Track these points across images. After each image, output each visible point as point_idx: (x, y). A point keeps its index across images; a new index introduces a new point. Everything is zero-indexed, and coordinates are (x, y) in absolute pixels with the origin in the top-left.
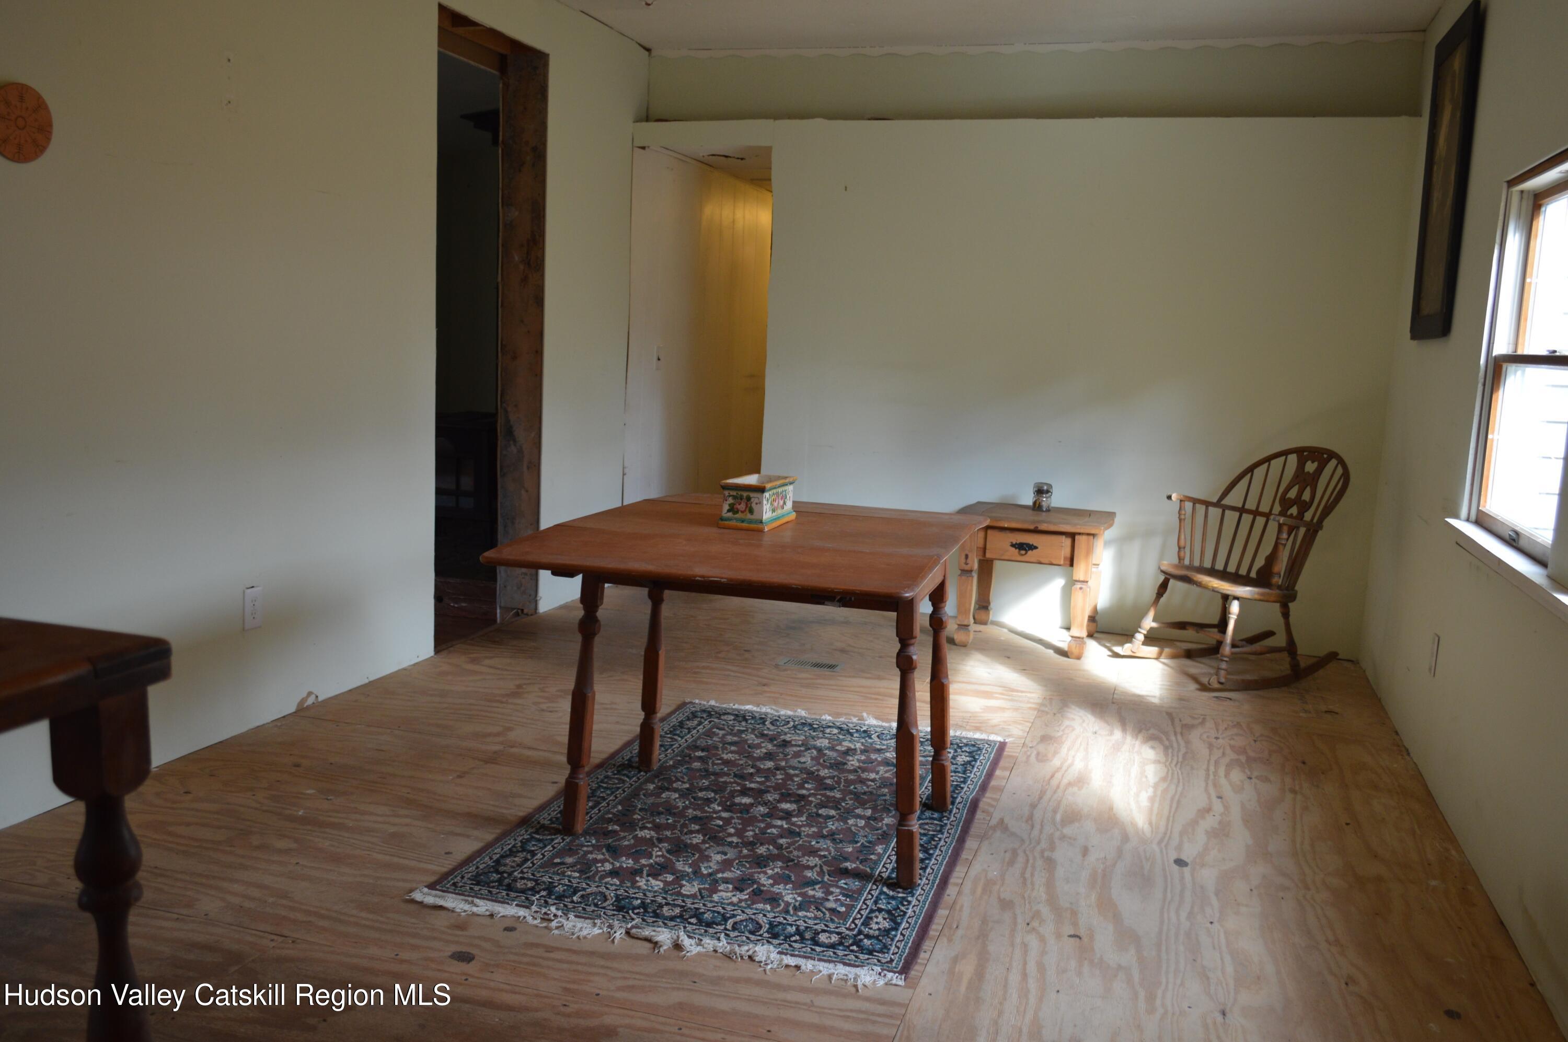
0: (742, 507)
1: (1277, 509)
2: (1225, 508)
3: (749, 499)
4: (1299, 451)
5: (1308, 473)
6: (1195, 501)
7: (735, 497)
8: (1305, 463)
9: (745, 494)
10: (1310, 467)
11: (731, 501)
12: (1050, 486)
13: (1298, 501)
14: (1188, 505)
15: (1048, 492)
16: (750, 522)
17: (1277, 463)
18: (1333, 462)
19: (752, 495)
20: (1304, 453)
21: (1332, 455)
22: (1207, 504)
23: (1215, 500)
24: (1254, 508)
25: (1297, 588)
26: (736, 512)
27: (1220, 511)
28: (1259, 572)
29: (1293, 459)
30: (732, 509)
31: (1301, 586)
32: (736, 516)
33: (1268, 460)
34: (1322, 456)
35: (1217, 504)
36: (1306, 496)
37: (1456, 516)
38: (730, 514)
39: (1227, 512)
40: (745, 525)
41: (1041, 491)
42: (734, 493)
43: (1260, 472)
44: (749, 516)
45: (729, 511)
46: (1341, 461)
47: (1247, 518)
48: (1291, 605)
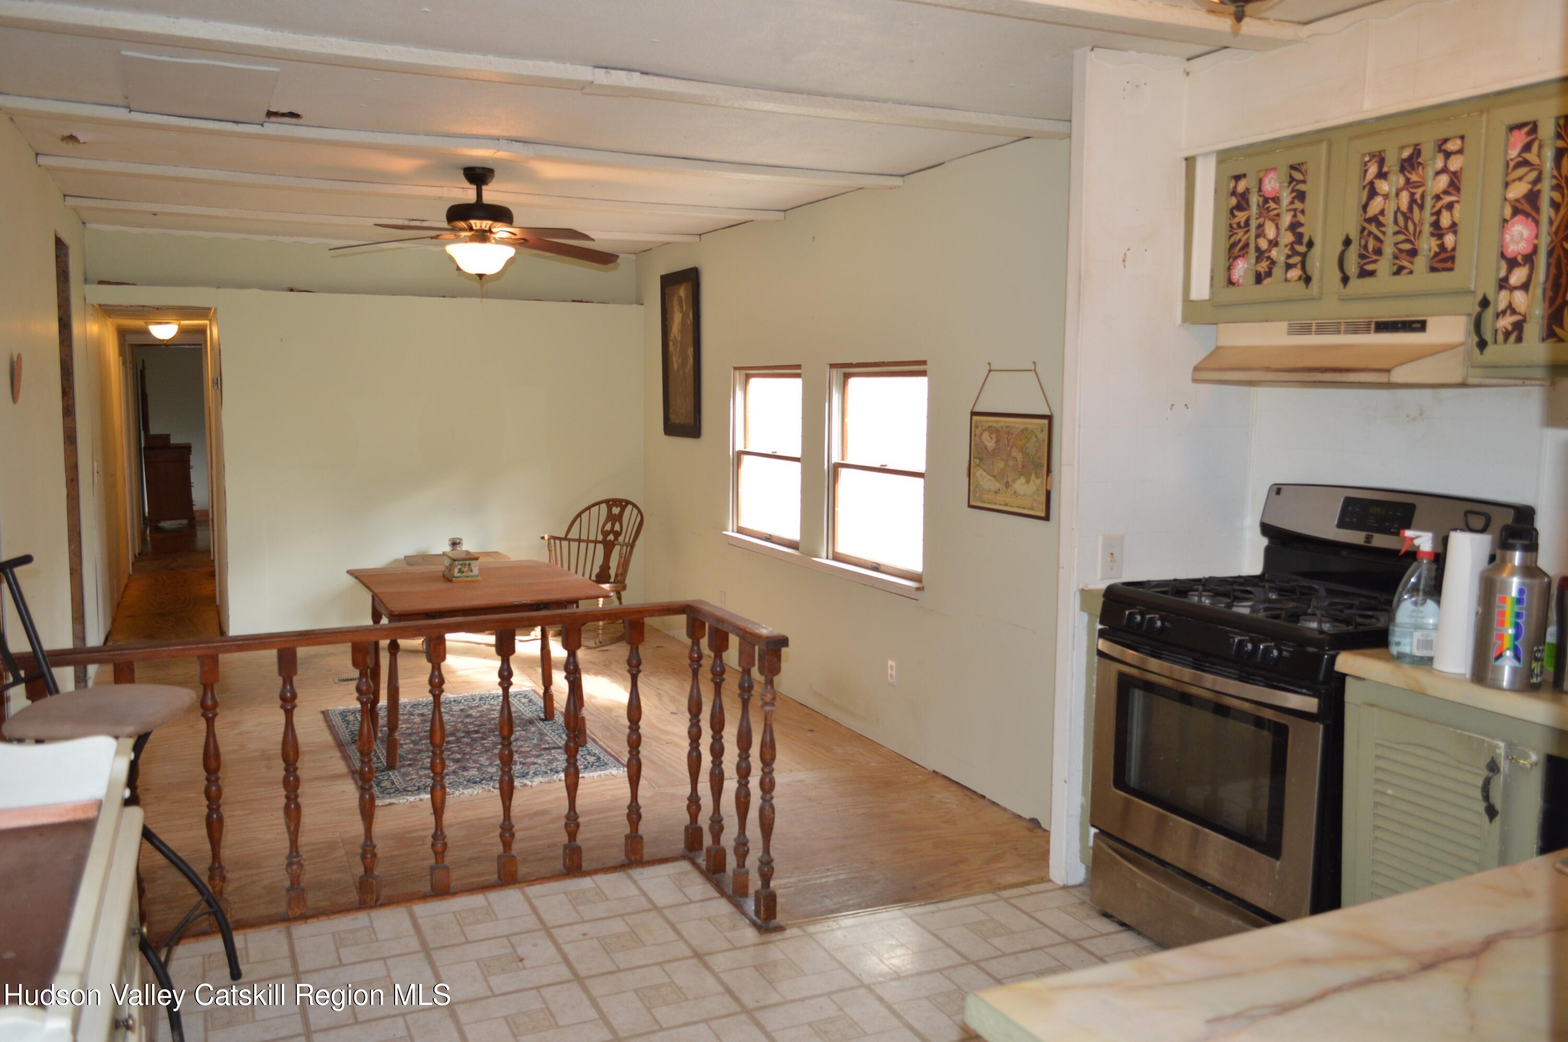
0: (466, 569)
1: (600, 538)
2: (570, 540)
3: (470, 564)
4: (607, 502)
5: (615, 514)
6: (555, 538)
7: (461, 565)
8: (612, 509)
9: (467, 562)
10: (616, 510)
11: (459, 567)
12: (461, 539)
13: (612, 531)
14: (552, 541)
15: (459, 543)
16: (472, 577)
17: (594, 510)
18: (630, 507)
19: (471, 562)
20: (611, 503)
21: (628, 502)
22: (560, 539)
23: (563, 536)
24: (594, 539)
25: (626, 582)
26: (463, 572)
27: (567, 542)
28: (597, 576)
29: (604, 507)
30: (460, 571)
31: (629, 581)
32: (463, 575)
33: (589, 508)
34: (623, 504)
35: (565, 539)
36: (617, 527)
37: (727, 530)
38: (459, 574)
39: (571, 543)
40: (469, 579)
41: (455, 544)
42: (461, 562)
43: (585, 516)
44: (470, 574)
45: (459, 572)
46: (634, 506)
47: (583, 545)
48: (623, 593)
